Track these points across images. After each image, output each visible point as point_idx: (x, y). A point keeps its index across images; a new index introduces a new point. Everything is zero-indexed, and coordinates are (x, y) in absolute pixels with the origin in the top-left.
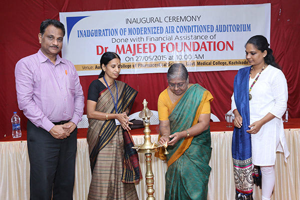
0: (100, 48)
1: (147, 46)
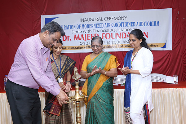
0: (64, 37)
1: (93, 35)
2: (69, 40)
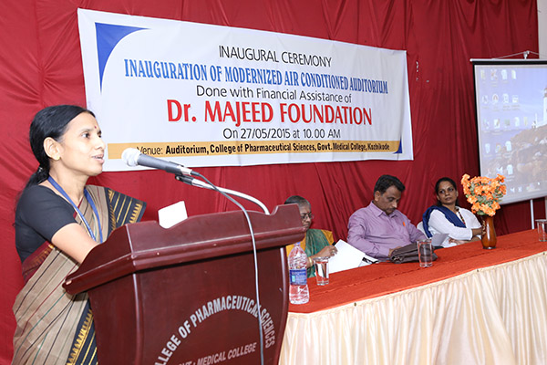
0: (174, 105)
1: (258, 108)
2: (190, 118)
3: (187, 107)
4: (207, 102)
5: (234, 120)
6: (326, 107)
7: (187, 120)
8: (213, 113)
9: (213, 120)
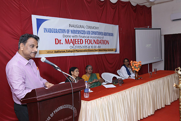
0: (57, 40)
1: (79, 40)
2: (61, 43)
3: (60, 40)
4: (66, 39)
5: (73, 44)
6: (97, 40)
7: (60, 44)
8: (67, 42)
9: (67, 44)
